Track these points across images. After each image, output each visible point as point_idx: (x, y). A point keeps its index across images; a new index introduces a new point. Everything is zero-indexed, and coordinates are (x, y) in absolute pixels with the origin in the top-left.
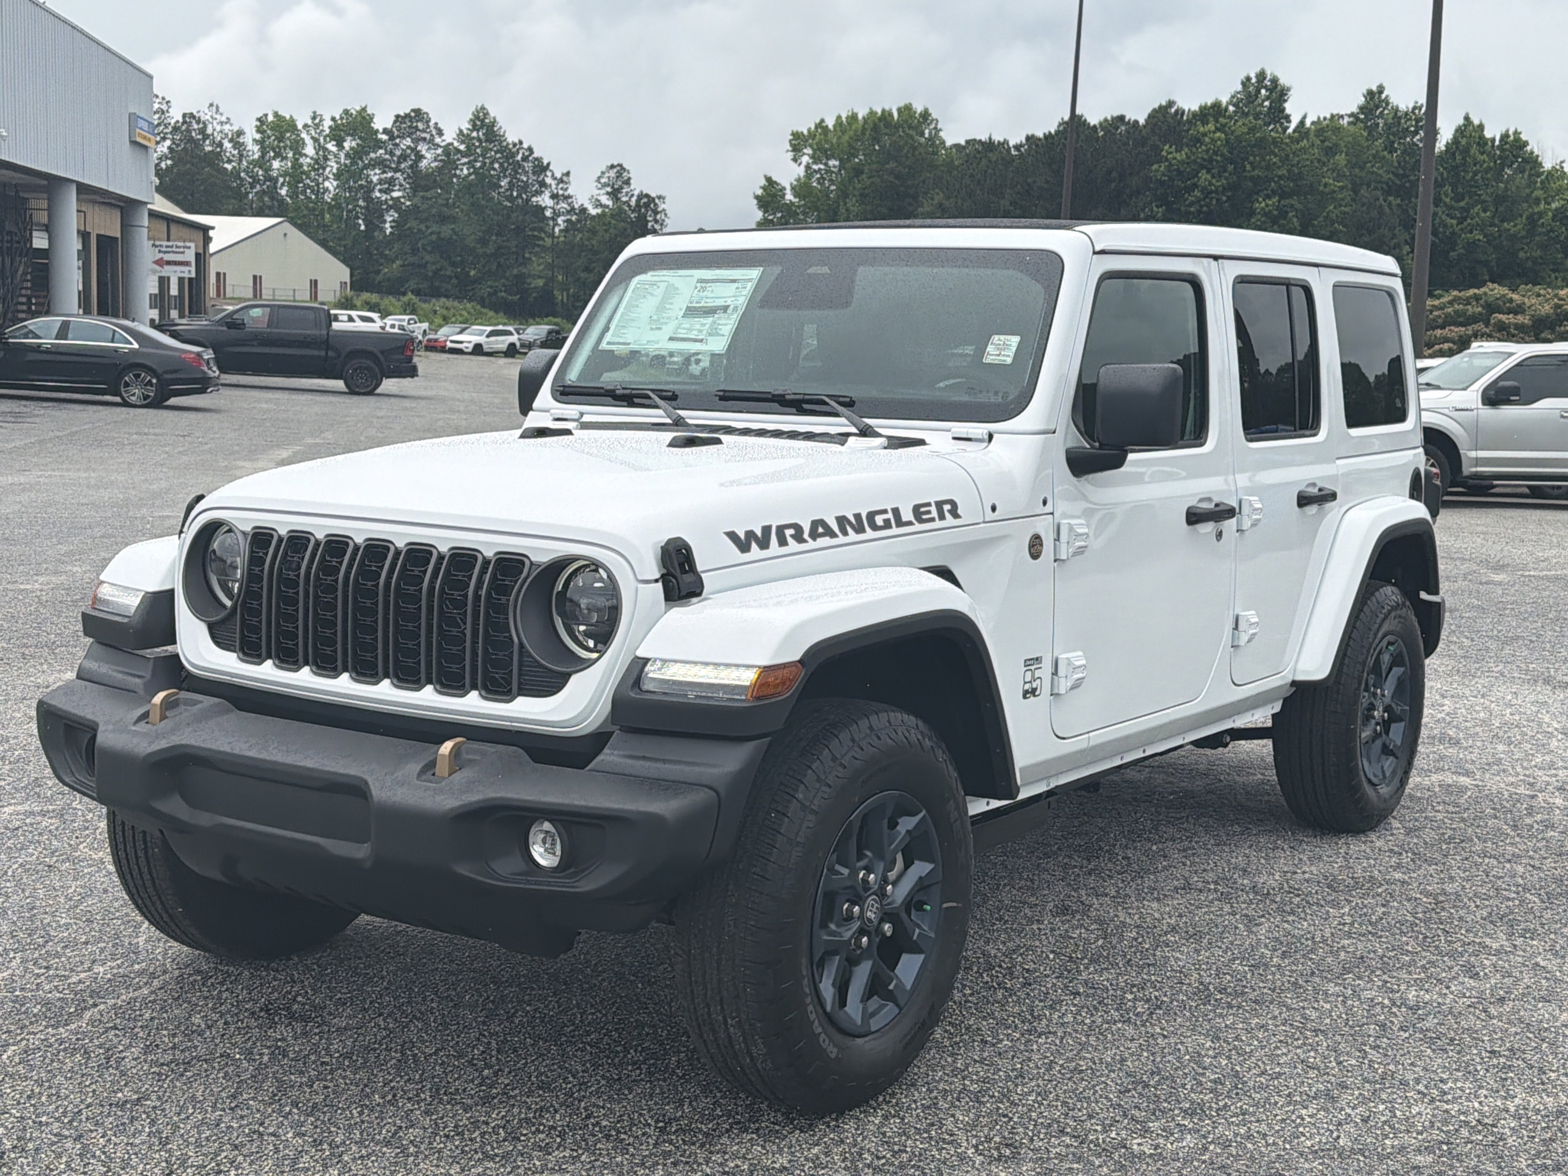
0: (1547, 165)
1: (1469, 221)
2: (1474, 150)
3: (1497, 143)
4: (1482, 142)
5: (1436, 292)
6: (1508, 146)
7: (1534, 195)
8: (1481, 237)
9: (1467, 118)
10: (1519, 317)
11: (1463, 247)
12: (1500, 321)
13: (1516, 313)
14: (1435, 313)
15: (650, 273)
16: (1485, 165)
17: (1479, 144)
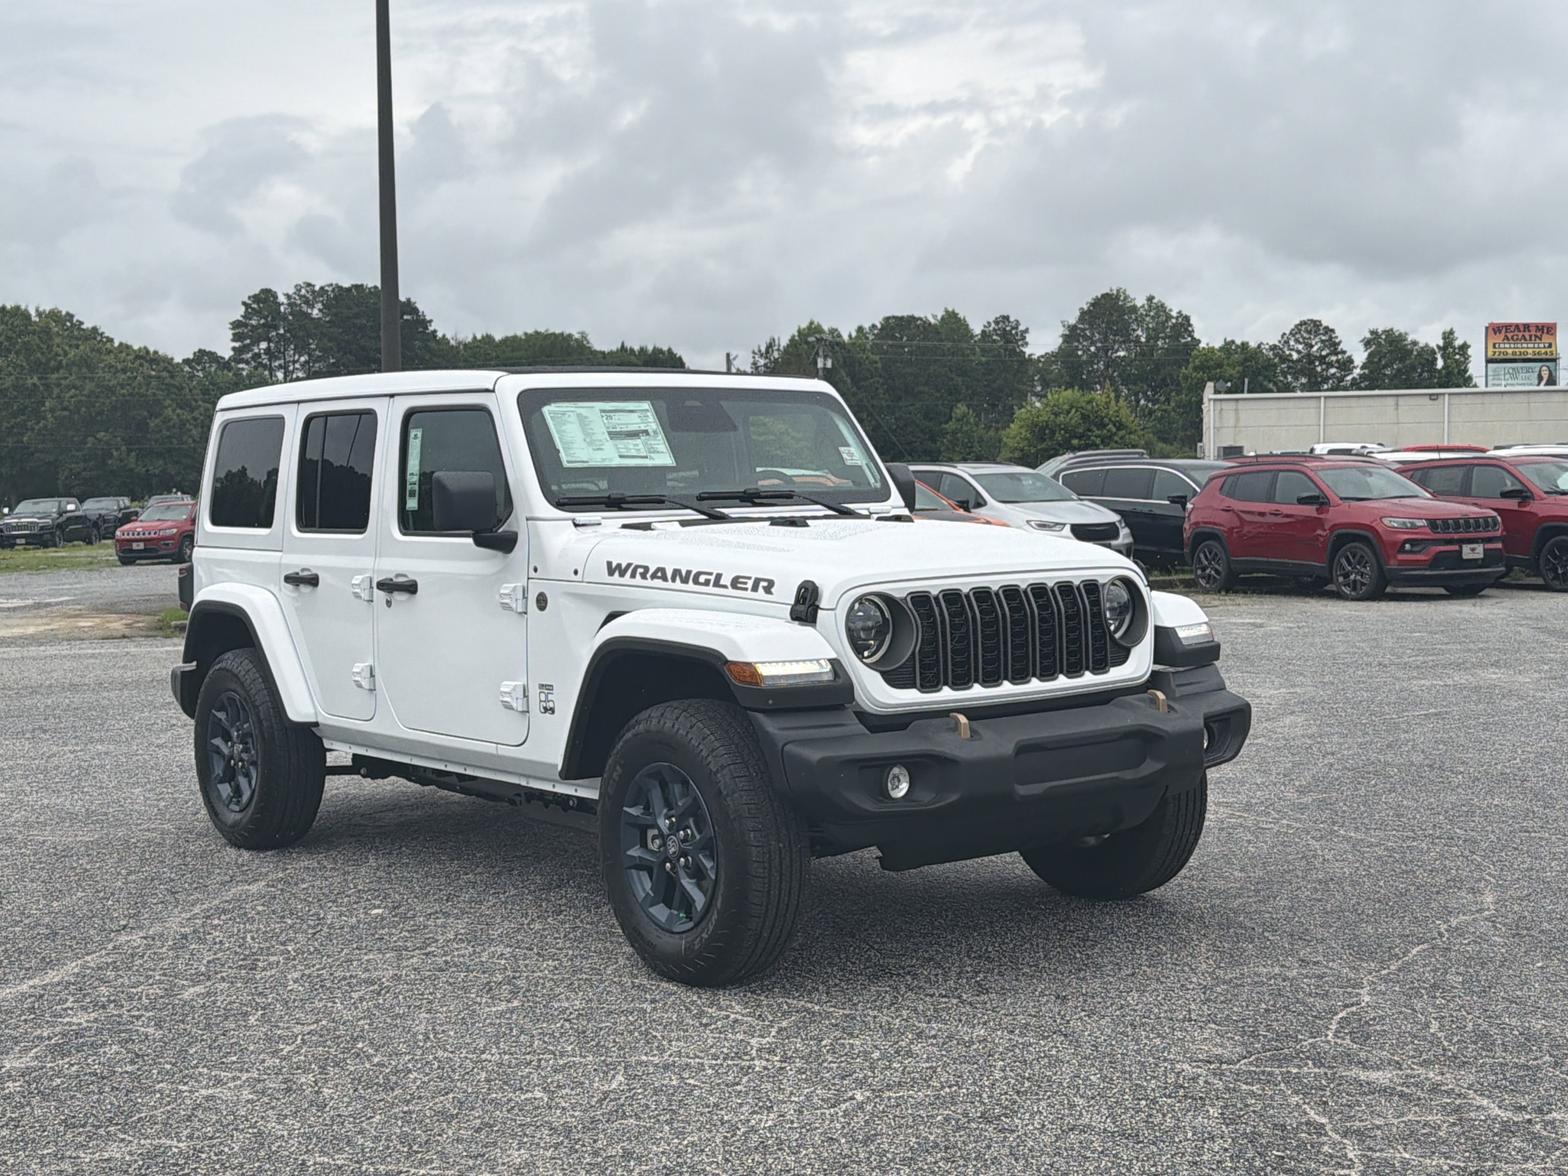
15: (553, 405)
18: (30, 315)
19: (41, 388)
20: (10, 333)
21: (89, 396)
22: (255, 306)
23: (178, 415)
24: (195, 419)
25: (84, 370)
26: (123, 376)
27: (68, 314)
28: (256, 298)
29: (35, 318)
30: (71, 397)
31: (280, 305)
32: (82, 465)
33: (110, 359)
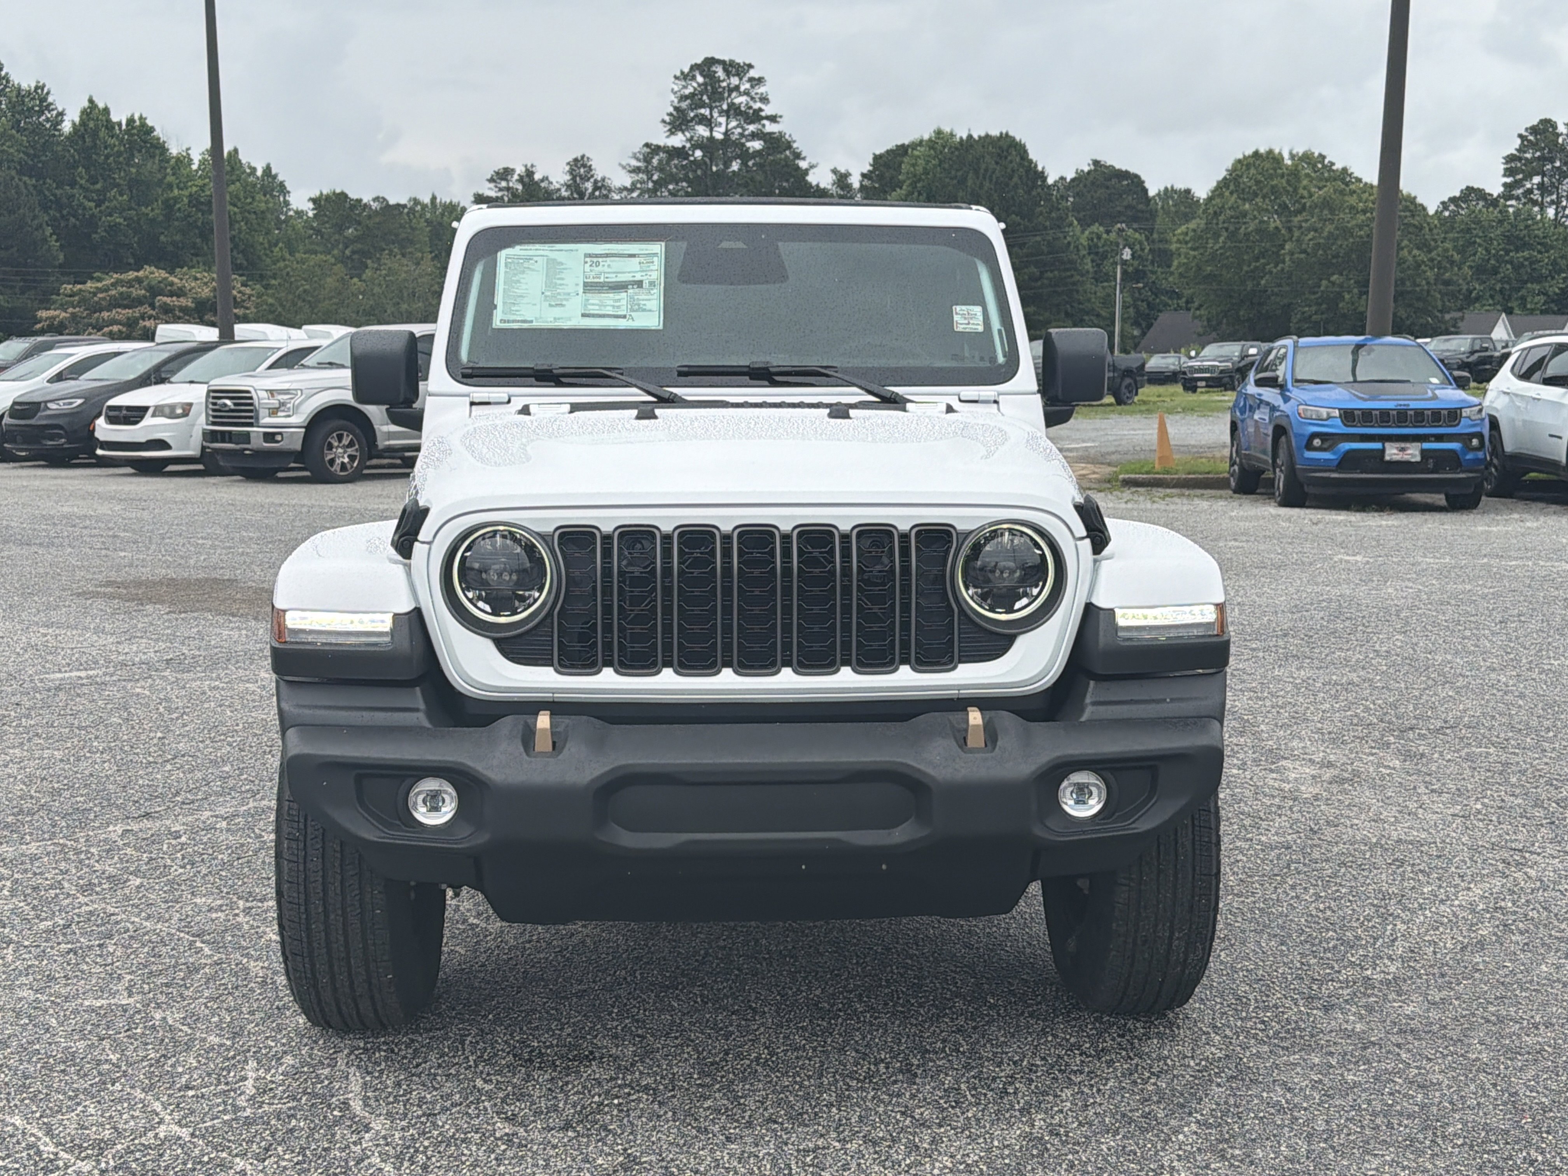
0: (174, 151)
1: (107, 204)
2: (103, 133)
3: (124, 127)
4: (110, 126)
5: (96, 275)
6: (135, 131)
7: (166, 181)
8: (122, 220)
9: (91, 101)
10: (181, 299)
11: (105, 231)
12: (165, 303)
13: (178, 296)
14: (100, 295)
15: (518, 247)
16: (116, 149)
17: (107, 127)
18: (1283, 159)
19: (1283, 231)
20: (1259, 177)
21: (1328, 238)
22: (1531, 138)
23: (1414, 257)
24: (1432, 260)
25: (1326, 212)
26: (1363, 217)
27: (1320, 155)
28: (1533, 130)
29: (1288, 162)
30: (1310, 240)
31: (1558, 135)
32: (1314, 308)
33: (1352, 200)
